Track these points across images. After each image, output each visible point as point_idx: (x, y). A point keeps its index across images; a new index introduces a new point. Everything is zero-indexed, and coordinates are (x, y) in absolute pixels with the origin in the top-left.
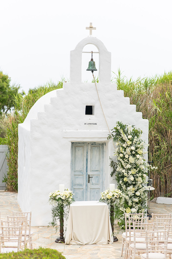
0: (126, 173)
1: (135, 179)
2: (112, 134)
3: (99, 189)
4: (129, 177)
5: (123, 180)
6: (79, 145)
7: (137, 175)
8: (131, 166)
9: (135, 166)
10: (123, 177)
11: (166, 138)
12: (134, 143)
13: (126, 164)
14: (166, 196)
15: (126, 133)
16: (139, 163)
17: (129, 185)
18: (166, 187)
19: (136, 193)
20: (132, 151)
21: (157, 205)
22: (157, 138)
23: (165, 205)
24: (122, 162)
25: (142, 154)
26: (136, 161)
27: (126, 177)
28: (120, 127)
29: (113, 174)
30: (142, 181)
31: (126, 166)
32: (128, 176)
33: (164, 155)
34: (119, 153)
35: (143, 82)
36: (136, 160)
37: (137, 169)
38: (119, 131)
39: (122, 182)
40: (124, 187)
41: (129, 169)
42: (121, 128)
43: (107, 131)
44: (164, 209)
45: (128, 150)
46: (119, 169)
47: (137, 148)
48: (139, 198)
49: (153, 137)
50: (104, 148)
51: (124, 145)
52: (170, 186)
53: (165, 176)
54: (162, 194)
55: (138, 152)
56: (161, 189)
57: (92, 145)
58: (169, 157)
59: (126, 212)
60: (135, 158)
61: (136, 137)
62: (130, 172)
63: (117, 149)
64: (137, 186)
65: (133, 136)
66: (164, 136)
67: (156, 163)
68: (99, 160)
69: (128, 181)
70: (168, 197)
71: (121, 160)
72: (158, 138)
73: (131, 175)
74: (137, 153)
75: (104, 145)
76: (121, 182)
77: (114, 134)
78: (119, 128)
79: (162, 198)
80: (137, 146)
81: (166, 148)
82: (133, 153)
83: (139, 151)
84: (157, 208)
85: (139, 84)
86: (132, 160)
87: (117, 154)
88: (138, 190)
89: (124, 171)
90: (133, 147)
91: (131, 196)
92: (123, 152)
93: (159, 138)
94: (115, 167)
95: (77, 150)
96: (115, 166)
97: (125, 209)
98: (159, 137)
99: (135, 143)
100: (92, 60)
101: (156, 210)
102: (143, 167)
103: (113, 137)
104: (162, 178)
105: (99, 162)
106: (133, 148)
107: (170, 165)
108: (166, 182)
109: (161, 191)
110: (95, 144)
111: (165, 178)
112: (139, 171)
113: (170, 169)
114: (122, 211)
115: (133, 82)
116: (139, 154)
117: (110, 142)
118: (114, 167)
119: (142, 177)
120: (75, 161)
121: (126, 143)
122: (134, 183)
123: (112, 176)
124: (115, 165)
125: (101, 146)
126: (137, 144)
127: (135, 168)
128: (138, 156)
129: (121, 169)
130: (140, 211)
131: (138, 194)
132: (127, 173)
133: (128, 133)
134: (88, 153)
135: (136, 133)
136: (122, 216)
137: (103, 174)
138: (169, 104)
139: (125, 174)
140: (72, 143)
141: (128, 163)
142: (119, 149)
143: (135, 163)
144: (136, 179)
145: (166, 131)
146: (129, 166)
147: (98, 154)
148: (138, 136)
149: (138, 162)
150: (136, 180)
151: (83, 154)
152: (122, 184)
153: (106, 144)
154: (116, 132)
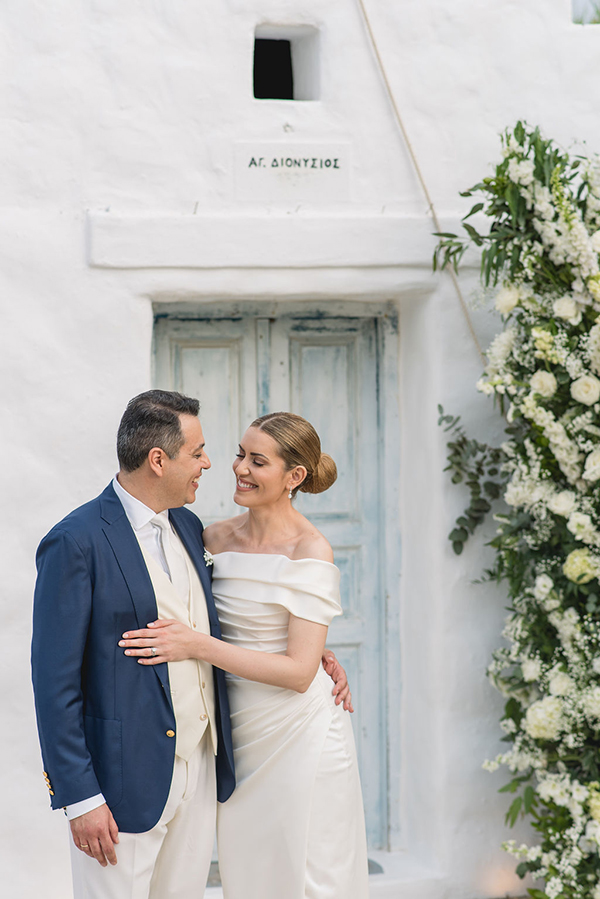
0: (584, 520)
2: (467, 227)
3: (357, 645)
5: (559, 569)
10: (560, 543)
24: (555, 431)
27: (581, 545)
28: (530, 165)
29: (469, 535)
31: (582, 463)
34: (521, 372)
38: (525, 193)
39: (548, 584)
40: (566, 623)
43: (415, 216)
50: (388, 352)
57: (297, 328)
59: (586, 810)
63: (505, 338)
68: (350, 439)
71: (544, 418)
75: (386, 331)
76: (543, 586)
77: (483, 222)
78: (523, 171)
89: (562, 503)
92: (561, 356)
94: (485, 480)
96: (482, 470)
105: (350, 456)
110: (318, 323)
114: (561, 801)
117: (435, 301)
118: (474, 484)
124: (486, 469)
125: (360, 341)
129: (543, 491)
137: (379, 541)
139: (580, 526)
140: (158, 319)
152: (553, 604)
153: (395, 321)
154: (496, 210)
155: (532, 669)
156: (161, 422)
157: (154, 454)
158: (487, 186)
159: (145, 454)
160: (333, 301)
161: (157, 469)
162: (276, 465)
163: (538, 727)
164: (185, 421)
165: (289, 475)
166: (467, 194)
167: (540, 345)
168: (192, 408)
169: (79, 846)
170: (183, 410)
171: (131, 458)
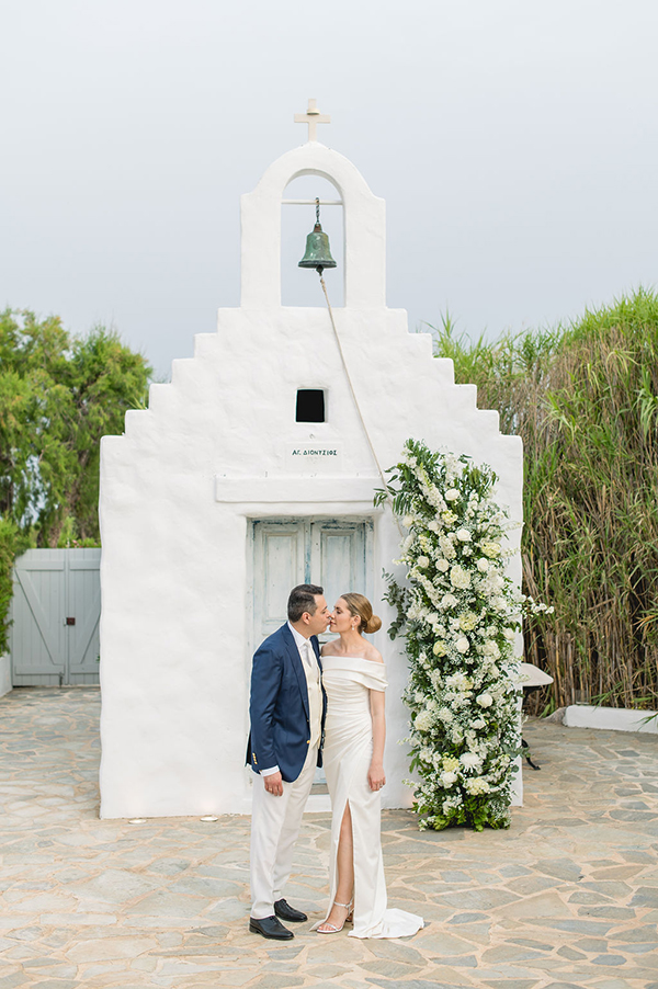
0: (441, 627)
1: (472, 648)
2: (389, 487)
4: (451, 639)
5: (431, 650)
6: (281, 528)
7: (481, 632)
8: (458, 601)
9: (474, 599)
10: (431, 639)
11: (593, 514)
12: (467, 518)
13: (442, 592)
14: (594, 703)
15: (438, 481)
16: (488, 590)
17: (453, 668)
18: (595, 673)
19: (478, 699)
20: (459, 546)
21: (565, 732)
22: (565, 513)
23: (592, 734)
24: (427, 584)
25: (498, 555)
26: (474, 582)
27: (440, 638)
28: (414, 459)
29: (397, 631)
30: (498, 655)
31: (440, 600)
32: (449, 635)
33: (588, 567)
34: (416, 556)
35: (518, 343)
36: (477, 580)
37: (479, 612)
38: (413, 472)
39: (426, 657)
40: (434, 676)
41: (452, 612)
42: (418, 463)
43: (373, 477)
44: (587, 747)
45: (446, 543)
46: (416, 612)
47: (478, 536)
48: (488, 714)
49: (552, 513)
50: (368, 539)
51: (433, 526)
52: (608, 670)
53: (592, 637)
54: (583, 694)
55: (483, 551)
56: (578, 678)
57: (324, 527)
58: (604, 575)
59: (441, 766)
60: (472, 571)
61: (474, 495)
62: (455, 623)
63: (410, 538)
64: (482, 671)
65: (462, 493)
66: (587, 510)
67: (560, 596)
68: (351, 581)
69: (448, 653)
70: (603, 705)
71: (422, 579)
72: (567, 513)
73: (458, 631)
74: (478, 552)
75: (368, 529)
76: (423, 657)
77: (398, 485)
78: (412, 462)
79: (582, 707)
80: (479, 528)
81: (593, 546)
82: (467, 551)
83: (487, 546)
84: (565, 745)
85: (507, 351)
86: (460, 576)
87: (408, 558)
88: (484, 686)
89: (432, 618)
90: (463, 530)
91: (459, 709)
92: (429, 549)
93: (570, 513)
94: (404, 605)
95: (272, 546)
96: (402, 600)
97: (437, 757)
98: (571, 511)
99: (471, 518)
100: (318, 228)
101: (558, 752)
102: (500, 604)
103: (391, 497)
104: (582, 643)
106: (464, 534)
107: (607, 601)
108: (595, 656)
109: (577, 687)
110: (335, 525)
111: (593, 644)
112: (489, 619)
113: (608, 614)
114: (428, 761)
115: (488, 343)
116: (487, 558)
117: (384, 517)
118: (400, 607)
119: (500, 638)
120: (266, 585)
121: (437, 516)
122: (470, 661)
123: (393, 637)
124: (405, 599)
125: (356, 533)
126: (478, 521)
127: (473, 607)
128: (482, 564)
129: (424, 612)
130: (494, 762)
131: (485, 700)
132: (446, 627)
133: (447, 482)
134: (312, 559)
135: (475, 482)
136: (427, 780)
138: (600, 405)
139: (438, 629)
140: (255, 523)
141: (448, 589)
142: (415, 539)
143: (471, 591)
144: (479, 648)
145: (592, 490)
146: (450, 601)
147: (347, 561)
148: (481, 492)
149: (485, 587)
150: (479, 652)
151: (294, 562)
152: (426, 667)
153: (372, 525)
154: (402, 479)
155: (419, 697)
156: (306, 600)
157: (304, 615)
158: (400, 467)
159: (301, 614)
160: (340, 516)
161: (306, 621)
162: (346, 613)
163: (420, 725)
164: (317, 598)
165: (353, 619)
166: (389, 471)
167: (422, 543)
168: (319, 591)
169: (267, 790)
170: (315, 593)
171: (294, 617)
